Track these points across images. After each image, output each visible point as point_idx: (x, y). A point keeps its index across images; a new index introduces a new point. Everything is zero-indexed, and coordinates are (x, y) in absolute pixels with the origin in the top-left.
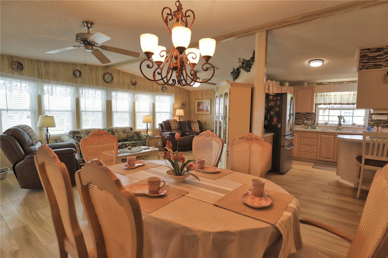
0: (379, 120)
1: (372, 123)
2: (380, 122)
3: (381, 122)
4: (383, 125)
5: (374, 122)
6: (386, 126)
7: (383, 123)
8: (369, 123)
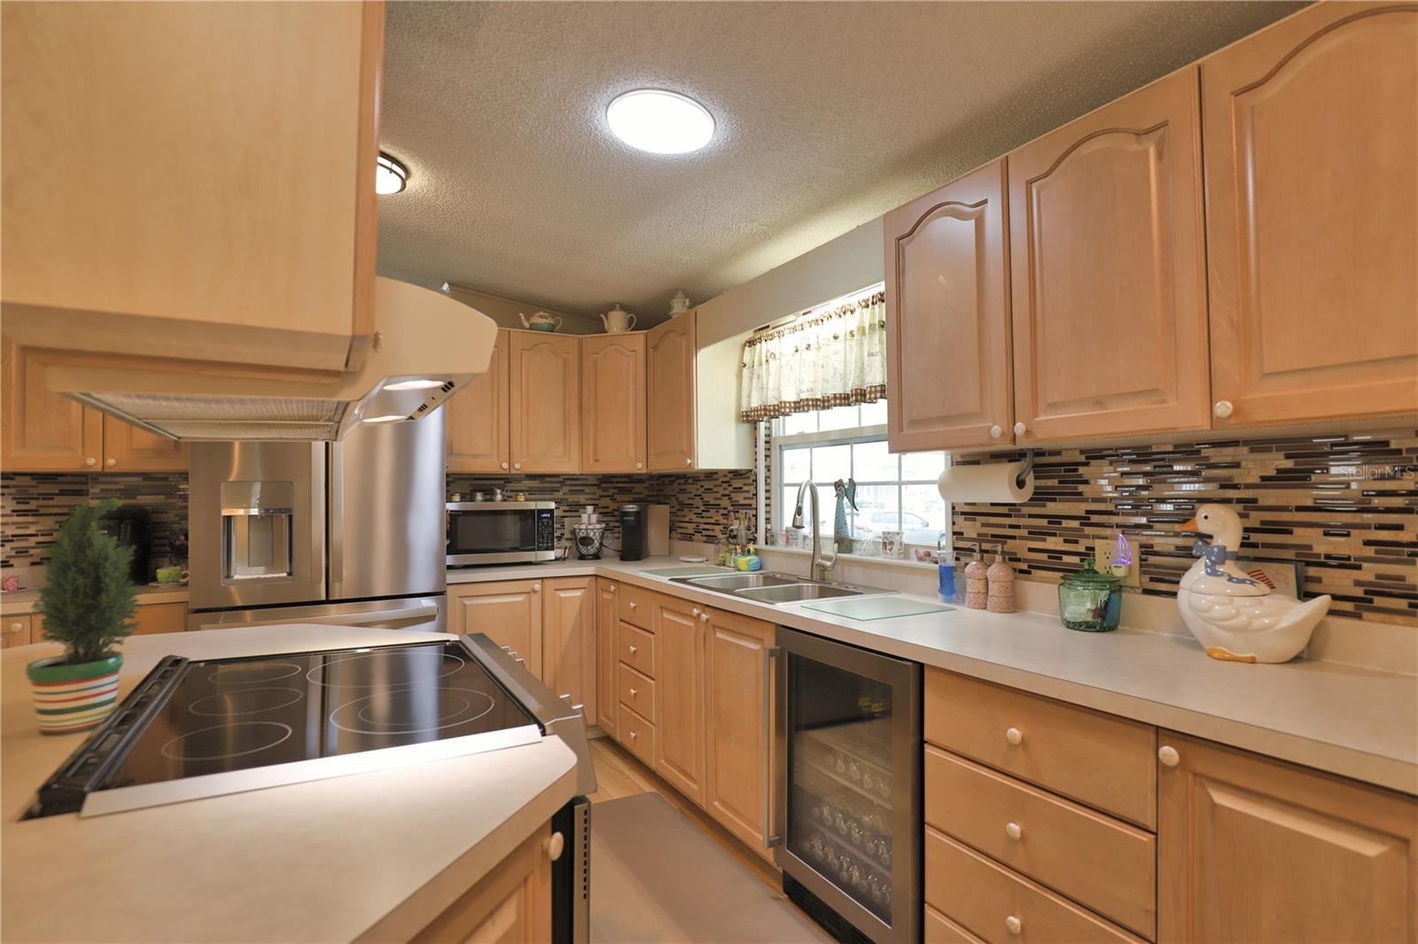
0: (1005, 510)
1: (971, 529)
2: (1011, 526)
3: (1018, 527)
4: (1030, 550)
5: (983, 525)
6: (1044, 557)
7: (1024, 532)
8: (957, 529)
